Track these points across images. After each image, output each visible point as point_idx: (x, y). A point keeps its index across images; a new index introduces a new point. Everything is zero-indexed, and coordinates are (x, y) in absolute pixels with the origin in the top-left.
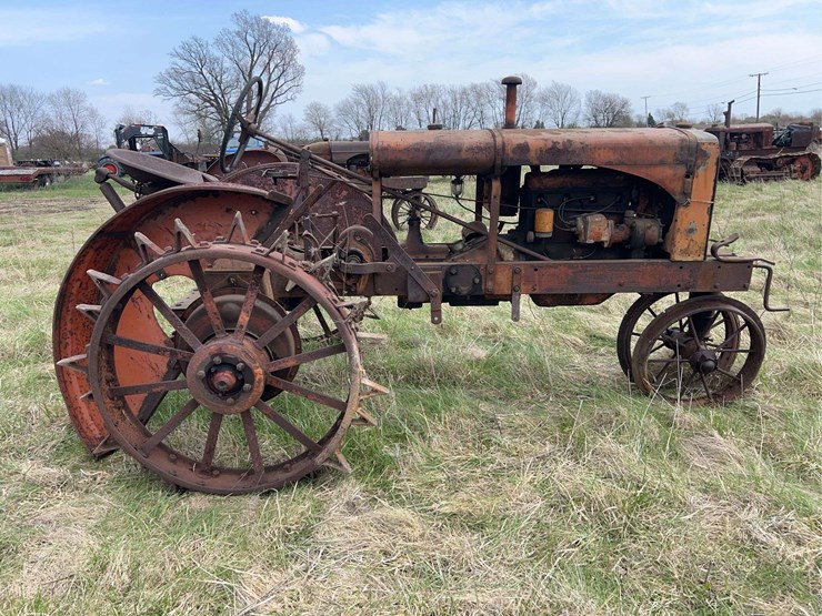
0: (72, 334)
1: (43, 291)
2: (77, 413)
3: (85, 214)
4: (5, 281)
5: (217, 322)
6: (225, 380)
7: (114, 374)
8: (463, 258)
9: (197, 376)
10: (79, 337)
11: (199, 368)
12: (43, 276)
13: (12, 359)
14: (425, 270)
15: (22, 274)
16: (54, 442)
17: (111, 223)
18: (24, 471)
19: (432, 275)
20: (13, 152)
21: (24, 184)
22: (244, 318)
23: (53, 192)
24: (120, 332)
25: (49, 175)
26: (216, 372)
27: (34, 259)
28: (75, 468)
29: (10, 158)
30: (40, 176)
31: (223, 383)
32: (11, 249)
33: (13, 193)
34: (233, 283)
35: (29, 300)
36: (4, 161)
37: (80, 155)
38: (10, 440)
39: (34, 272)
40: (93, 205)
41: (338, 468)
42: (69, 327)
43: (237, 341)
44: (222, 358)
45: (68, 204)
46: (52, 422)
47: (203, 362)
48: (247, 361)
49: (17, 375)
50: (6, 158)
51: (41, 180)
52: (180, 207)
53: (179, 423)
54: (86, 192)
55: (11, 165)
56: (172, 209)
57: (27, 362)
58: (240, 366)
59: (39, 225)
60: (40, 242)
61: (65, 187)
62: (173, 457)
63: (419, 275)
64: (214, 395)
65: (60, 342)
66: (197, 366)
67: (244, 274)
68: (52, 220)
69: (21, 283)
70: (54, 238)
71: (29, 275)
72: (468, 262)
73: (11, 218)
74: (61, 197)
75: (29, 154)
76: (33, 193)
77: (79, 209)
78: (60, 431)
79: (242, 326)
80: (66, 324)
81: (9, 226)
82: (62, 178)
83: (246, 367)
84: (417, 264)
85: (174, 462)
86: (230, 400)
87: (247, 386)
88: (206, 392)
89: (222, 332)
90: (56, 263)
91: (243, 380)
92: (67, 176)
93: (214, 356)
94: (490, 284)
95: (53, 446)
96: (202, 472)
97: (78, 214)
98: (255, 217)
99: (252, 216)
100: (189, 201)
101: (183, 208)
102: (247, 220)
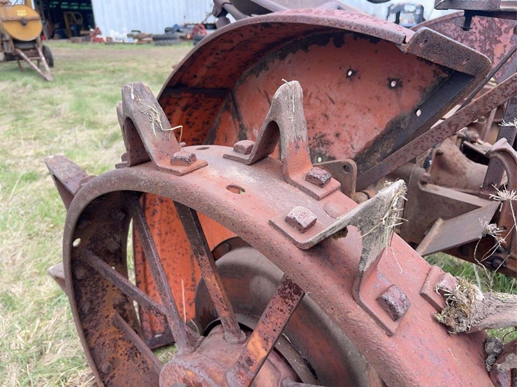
98: (394, 93)
99: (388, 92)
100: (299, 50)
101: (290, 62)
102: (378, 98)
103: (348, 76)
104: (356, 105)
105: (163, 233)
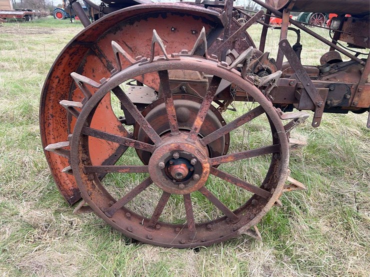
0: (53, 117)
1: (30, 77)
2: (57, 172)
3: (49, 36)
4: (9, 70)
5: (174, 123)
6: (180, 171)
7: (88, 155)
8: (335, 78)
9: (158, 166)
10: (57, 119)
11: (160, 160)
12: (30, 68)
13: (12, 121)
14: (317, 86)
15: (17, 66)
16: (41, 188)
17: (82, 35)
18: (21, 213)
19: (321, 90)
20: (13, 4)
21: (20, 19)
22: (198, 122)
23: (33, 24)
24: (94, 126)
25: (31, 15)
26: (174, 164)
27: (24, 58)
28: (57, 212)
29: (12, 7)
30: (26, 15)
31: (179, 174)
32: (13, 52)
33: (13, 24)
34: (184, 90)
35: (23, 82)
36: (9, 7)
37: (45, 8)
38: (12, 184)
39: (25, 65)
40: (52, 32)
41: (254, 236)
42: (51, 111)
43: (192, 141)
44: (180, 154)
45: (40, 30)
46: (39, 172)
47: (164, 156)
48: (199, 157)
49: (16, 132)
50: (10, 6)
51: (27, 18)
52: (135, 25)
53: (136, 195)
54: (49, 25)
55: (12, 9)
56: (128, 26)
57: (21, 124)
58: (194, 161)
59: (27, 40)
60: (27, 49)
61: (38, 22)
62: (128, 215)
63: (312, 90)
64: (169, 181)
65: (45, 123)
66: (158, 159)
67: (194, 83)
68: (33, 37)
69: (18, 71)
70: (35, 47)
71: (21, 67)
72: (338, 81)
73: (12, 36)
74: (36, 27)
75: (21, 6)
76: (23, 24)
77: (46, 33)
78: (44, 179)
79: (196, 129)
80: (49, 109)
81: (12, 40)
82: (37, 17)
83: (198, 162)
84: (313, 81)
85: (129, 218)
86: (182, 185)
87: (196, 176)
88: (163, 178)
89: (176, 131)
90: (36, 61)
91: (193, 171)
92: (39, 17)
93: (173, 152)
94: (356, 99)
95: (41, 192)
96: (149, 227)
97: (46, 35)
98: (194, 36)
99: (192, 35)
100: (142, 20)
101: (137, 26)
102: (188, 39)
103: (172, 31)
104: (179, 42)
105: (56, 137)
